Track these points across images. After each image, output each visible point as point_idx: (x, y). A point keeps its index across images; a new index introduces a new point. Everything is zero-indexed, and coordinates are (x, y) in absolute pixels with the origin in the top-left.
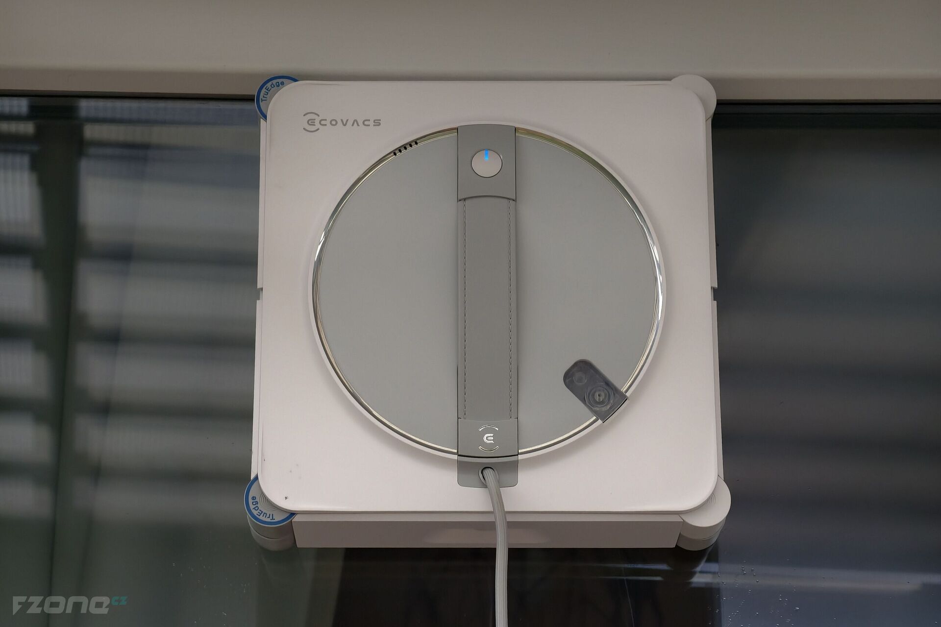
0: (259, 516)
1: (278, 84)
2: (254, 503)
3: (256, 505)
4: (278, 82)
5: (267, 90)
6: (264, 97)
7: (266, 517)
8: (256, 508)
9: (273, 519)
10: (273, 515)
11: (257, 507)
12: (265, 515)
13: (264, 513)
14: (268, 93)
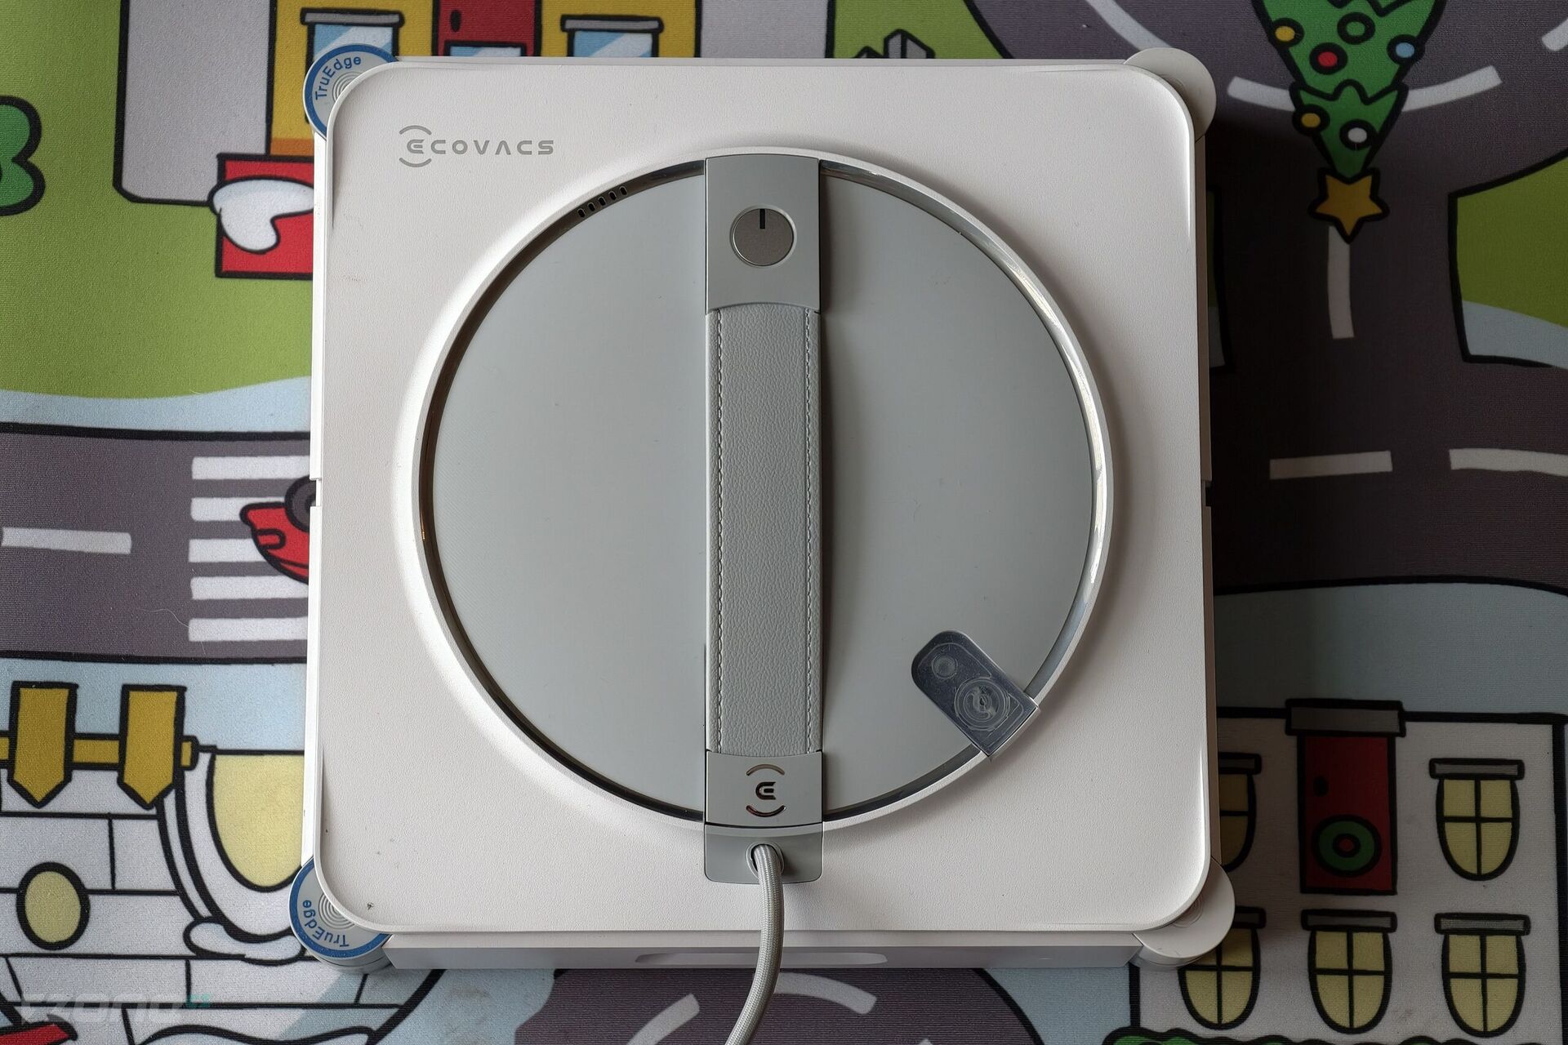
0: (318, 939)
1: (348, 62)
2: (308, 914)
3: (312, 918)
4: (350, 59)
5: (328, 74)
6: (320, 89)
7: (330, 941)
8: (312, 924)
9: (344, 945)
10: (344, 936)
11: (313, 920)
12: (329, 936)
13: (328, 934)
14: (328, 81)
